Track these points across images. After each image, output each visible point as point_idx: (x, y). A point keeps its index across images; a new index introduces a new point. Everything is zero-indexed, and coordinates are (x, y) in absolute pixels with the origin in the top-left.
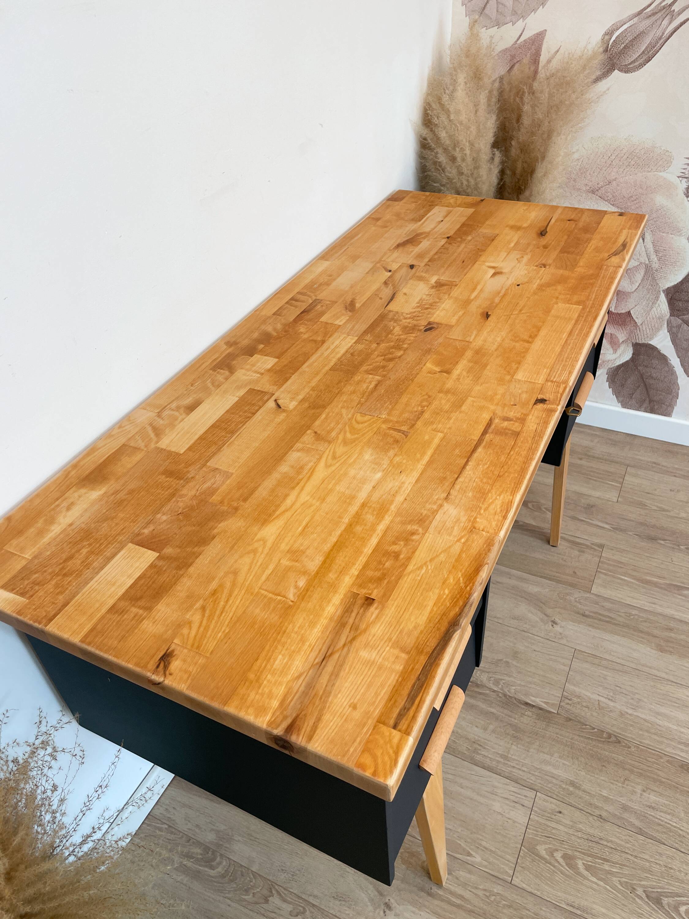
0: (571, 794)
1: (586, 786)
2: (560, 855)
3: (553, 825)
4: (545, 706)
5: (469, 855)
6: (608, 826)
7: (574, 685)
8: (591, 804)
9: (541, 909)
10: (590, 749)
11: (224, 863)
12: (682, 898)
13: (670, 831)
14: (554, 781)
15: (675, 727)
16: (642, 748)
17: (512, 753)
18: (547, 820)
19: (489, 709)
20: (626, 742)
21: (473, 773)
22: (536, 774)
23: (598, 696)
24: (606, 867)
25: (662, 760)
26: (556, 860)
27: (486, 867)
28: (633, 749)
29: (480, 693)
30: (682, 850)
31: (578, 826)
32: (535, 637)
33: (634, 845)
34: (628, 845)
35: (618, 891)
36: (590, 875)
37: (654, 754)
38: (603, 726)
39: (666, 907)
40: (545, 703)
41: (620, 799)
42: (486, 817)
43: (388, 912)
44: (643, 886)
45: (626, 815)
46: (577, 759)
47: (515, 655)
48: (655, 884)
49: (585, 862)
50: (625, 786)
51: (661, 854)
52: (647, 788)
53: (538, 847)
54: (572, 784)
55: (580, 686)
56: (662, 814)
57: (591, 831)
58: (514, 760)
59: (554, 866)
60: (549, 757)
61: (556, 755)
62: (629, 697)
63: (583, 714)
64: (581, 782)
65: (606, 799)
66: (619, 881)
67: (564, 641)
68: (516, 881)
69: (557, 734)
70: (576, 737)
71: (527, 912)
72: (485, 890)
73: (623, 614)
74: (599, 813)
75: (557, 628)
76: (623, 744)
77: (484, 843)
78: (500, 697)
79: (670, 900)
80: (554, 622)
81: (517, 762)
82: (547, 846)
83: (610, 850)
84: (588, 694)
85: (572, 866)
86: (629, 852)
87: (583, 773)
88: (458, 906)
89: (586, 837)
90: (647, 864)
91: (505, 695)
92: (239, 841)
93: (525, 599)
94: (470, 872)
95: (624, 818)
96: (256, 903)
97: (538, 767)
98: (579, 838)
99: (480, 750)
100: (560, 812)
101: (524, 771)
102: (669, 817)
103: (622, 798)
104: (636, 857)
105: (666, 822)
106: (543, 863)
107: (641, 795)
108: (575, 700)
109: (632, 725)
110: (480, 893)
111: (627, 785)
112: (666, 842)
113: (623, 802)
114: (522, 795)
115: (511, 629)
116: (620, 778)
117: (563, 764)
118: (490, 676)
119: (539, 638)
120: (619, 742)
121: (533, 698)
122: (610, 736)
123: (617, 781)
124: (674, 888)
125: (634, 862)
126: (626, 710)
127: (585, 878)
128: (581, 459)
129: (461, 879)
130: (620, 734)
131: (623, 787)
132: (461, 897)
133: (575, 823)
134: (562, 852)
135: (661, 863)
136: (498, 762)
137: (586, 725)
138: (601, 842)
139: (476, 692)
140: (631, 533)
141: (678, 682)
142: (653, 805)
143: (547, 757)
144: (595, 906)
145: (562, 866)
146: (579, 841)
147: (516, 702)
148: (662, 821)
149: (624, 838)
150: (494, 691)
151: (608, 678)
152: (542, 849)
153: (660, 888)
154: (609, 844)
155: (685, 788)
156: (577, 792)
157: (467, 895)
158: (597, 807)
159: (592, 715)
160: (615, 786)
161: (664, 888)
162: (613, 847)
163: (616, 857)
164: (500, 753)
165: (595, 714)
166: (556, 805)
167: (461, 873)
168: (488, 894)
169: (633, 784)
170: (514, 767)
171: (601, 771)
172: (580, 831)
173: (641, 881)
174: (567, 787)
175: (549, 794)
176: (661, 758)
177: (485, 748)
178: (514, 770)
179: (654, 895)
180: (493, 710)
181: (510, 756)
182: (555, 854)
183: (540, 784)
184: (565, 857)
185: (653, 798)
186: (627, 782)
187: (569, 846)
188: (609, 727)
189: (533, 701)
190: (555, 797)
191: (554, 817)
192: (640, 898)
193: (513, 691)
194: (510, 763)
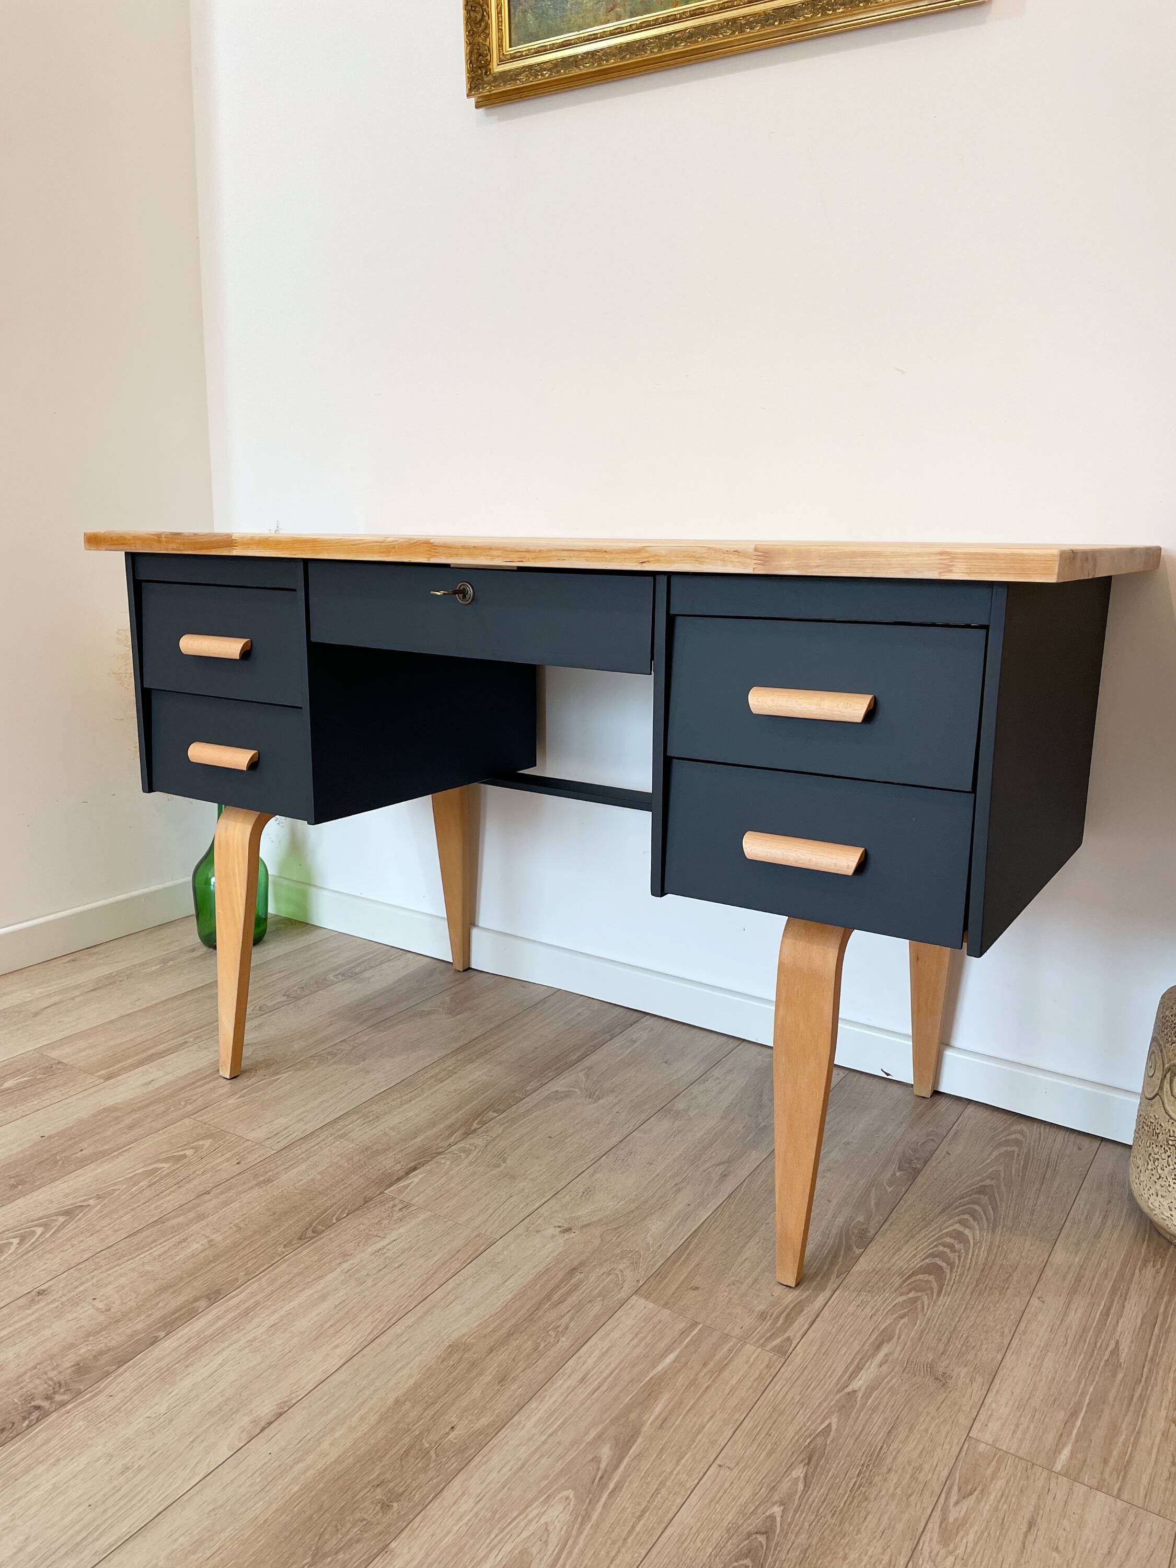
0: (256, 1176)
1: (256, 1191)
2: (188, 1153)
3: (228, 1156)
4: (403, 1184)
6: (191, 1196)
7: (424, 1221)
8: (229, 1189)
9: (142, 1130)
10: (307, 1208)
12: (49, 1235)
13: (137, 1249)
14: (282, 1168)
15: (287, 1308)
16: (276, 1260)
17: (344, 1142)
18: (237, 1152)
19: (423, 1136)
20: (297, 1246)
21: (336, 1111)
22: (302, 1156)
23: (394, 1238)
24: (144, 1184)
25: (241, 1273)
26: (184, 1150)
28: (280, 1249)
29: (451, 1134)
31: (210, 1173)
32: (538, 1204)
33: (149, 1211)
34: (154, 1206)
35: (108, 1187)
36: (147, 1169)
37: (258, 1268)
38: (336, 1230)
39: (54, 1218)
40: (408, 1185)
41: (217, 1216)
42: (273, 1112)
44: (95, 1206)
45: (192, 1215)
46: (301, 1194)
47: (511, 1176)
49: (164, 1169)
50: (231, 1225)
51: (117, 1231)
52: (212, 1245)
53: (210, 1140)
54: (269, 1181)
55: (420, 1227)
56: (164, 1248)
57: (195, 1182)
58: (335, 1142)
59: (179, 1147)
60: (320, 1170)
61: (319, 1177)
63: (368, 1217)
64: (264, 1188)
65: (226, 1204)
66: (119, 1189)
67: (520, 1229)
68: (187, 1121)
69: (350, 1185)
70: (334, 1200)
72: (195, 1100)
74: (212, 1193)
75: (551, 1231)
76: (294, 1242)
77: (246, 1107)
78: (438, 1149)
79: (58, 1224)
80: (567, 1231)
81: (328, 1144)
82: (206, 1147)
83: (159, 1191)
84: (401, 1230)
85: (167, 1160)
86: (144, 1205)
87: (276, 1193)
89: (191, 1176)
91: (439, 1153)
93: (633, 1211)
94: (222, 1094)
95: (190, 1212)
97: (311, 1159)
98: (196, 1171)
99: (364, 1120)
100: (238, 1163)
101: (314, 1147)
103: (216, 1218)
104: (133, 1210)
105: (152, 1248)
106: (189, 1140)
107: (208, 1237)
108: (397, 1216)
109: (320, 1260)
111: (230, 1228)
112: (127, 1240)
113: (211, 1218)
114: (282, 1140)
115: (565, 1182)
116: (246, 1225)
117: (301, 1180)
118: (479, 1146)
119: (536, 1207)
120: (300, 1238)
121: (421, 1176)
122: (318, 1232)
123: (244, 1220)
124: (67, 1230)
125: (128, 1206)
127: (146, 1166)
129: (220, 1088)
130: (313, 1243)
132: (202, 1086)
133: (216, 1172)
134: (190, 1156)
135: (106, 1229)
136: (338, 1130)
137: (348, 1214)
138: (176, 1187)
139: (457, 1131)
141: (373, 1345)
142: (184, 1243)
144: (110, 1165)
145: (174, 1153)
146: (193, 1170)
147: (422, 1160)
148: (155, 1246)
149: (165, 1205)
150: (451, 1145)
151: (422, 1261)
152: (206, 1143)
153: (79, 1219)
154: (168, 1192)
155: (183, 1284)
156: (254, 1182)
157: (202, 1089)
158: (221, 1193)
159: (363, 1224)
160: (237, 1217)
161: (76, 1222)
162: (163, 1194)
164: (351, 1134)
165: (362, 1227)
166: (249, 1162)
167: (227, 1089)
168: (189, 1102)
169: (227, 1234)
170: (323, 1140)
171: (268, 1210)
172: (202, 1174)
173: (102, 1206)
174: (266, 1176)
175: (267, 1160)
176: (246, 1275)
178: (318, 1140)
179: (76, 1212)
180: (419, 1139)
181: (341, 1140)
182: (192, 1150)
183: (287, 1156)
184: (184, 1156)
185: (194, 1246)
186: (235, 1229)
187: (193, 1162)
188: (332, 1235)
189: (415, 1176)
190: (262, 1163)
191: (236, 1158)
192: (86, 1200)
193: (443, 1161)
194: (331, 1138)
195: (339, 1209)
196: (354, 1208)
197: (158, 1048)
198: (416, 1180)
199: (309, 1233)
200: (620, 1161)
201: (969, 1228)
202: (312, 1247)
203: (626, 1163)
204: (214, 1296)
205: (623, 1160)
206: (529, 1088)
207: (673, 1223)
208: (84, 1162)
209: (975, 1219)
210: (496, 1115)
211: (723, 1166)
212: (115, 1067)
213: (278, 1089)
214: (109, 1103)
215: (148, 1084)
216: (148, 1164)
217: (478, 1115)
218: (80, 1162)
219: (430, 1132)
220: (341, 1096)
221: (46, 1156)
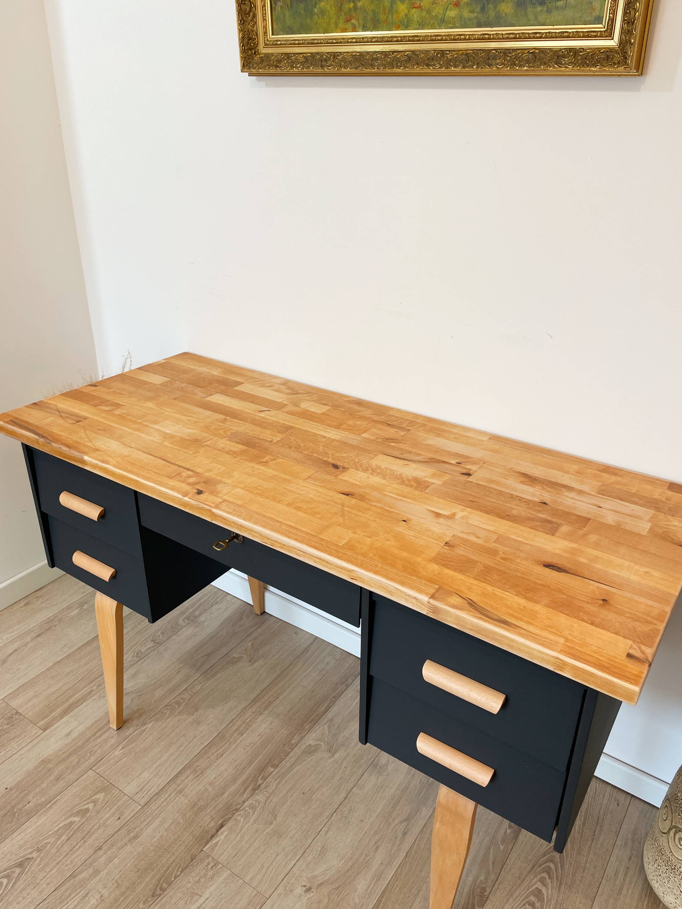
0: (129, 832)
1: (129, 848)
2: (90, 807)
3: (113, 810)
4: (214, 842)
5: (122, 749)
6: (91, 851)
7: (226, 879)
8: (113, 845)
9: (64, 782)
10: (158, 865)
14: (145, 823)
17: (181, 798)
18: (119, 807)
19: (228, 792)
20: (151, 902)
21: (178, 764)
22: (156, 812)
23: (207, 897)
24: (64, 837)
26: (88, 803)
27: (110, 756)
29: (245, 790)
31: (103, 828)
32: (294, 862)
33: (67, 865)
34: (69, 861)
35: (44, 840)
36: (66, 823)
38: (174, 888)
39: (13, 870)
40: (217, 843)
41: (105, 871)
42: (142, 765)
44: (36, 859)
45: (91, 870)
46: (154, 851)
47: (278, 834)
48: (33, 869)
49: (76, 822)
51: (48, 884)
52: (102, 900)
53: (103, 794)
54: (136, 837)
55: (223, 885)
56: (76, 902)
57: (94, 837)
58: (176, 798)
59: (85, 801)
60: (166, 827)
61: (165, 834)
63: (193, 874)
64: (133, 845)
65: (111, 860)
66: (50, 843)
67: (280, 890)
68: (90, 773)
69: (183, 842)
70: (173, 858)
71: (68, 773)
72: (96, 752)
74: (103, 849)
75: (299, 890)
76: (149, 899)
77: (125, 759)
78: (236, 805)
79: (15, 875)
80: (308, 890)
81: (172, 800)
82: (101, 800)
83: (73, 846)
84: (212, 888)
85: (77, 814)
86: (64, 860)
87: (140, 849)
88: (95, 734)
89: (91, 831)
90: (48, 870)
91: (237, 810)
92: (194, 630)
93: (348, 870)
94: (112, 746)
95: (90, 867)
97: (161, 815)
98: (94, 826)
99: (194, 775)
100: (119, 819)
101: (163, 802)
103: (105, 873)
104: (58, 863)
106: (91, 793)
107: (100, 892)
108: (210, 874)
110: (95, 749)
111: (113, 884)
112: (55, 893)
113: (102, 873)
114: (145, 795)
115: (309, 841)
116: (122, 881)
117: (155, 836)
118: (261, 803)
119: (291, 866)
120: (153, 896)
121: (225, 834)
122: (163, 890)
123: (120, 877)
124: (21, 882)
125: (55, 860)
127: (66, 819)
129: (110, 739)
130: (160, 901)
131: (113, 879)
132: (99, 737)
133: (106, 827)
134: (91, 810)
135: (42, 882)
136: (179, 785)
137: (181, 872)
138: (82, 841)
139: (248, 787)
142: (87, 898)
143: (166, 825)
144: (45, 818)
145: (82, 806)
146: (92, 825)
147: (227, 817)
148: (71, 900)
149: (76, 860)
150: (244, 802)
152: (101, 796)
153: (28, 872)
154: (77, 846)
156: (128, 838)
157: (99, 740)
158: (109, 849)
159: (190, 882)
160: (117, 873)
161: (26, 874)
162: (75, 849)
163: (66, 848)
164: (186, 789)
165: (189, 885)
166: (126, 817)
167: (114, 740)
168: (92, 753)
169: (111, 890)
170: (170, 796)
171: (135, 866)
172: (98, 828)
173: (41, 859)
174: (135, 832)
175: (136, 816)
177: (194, 779)
178: (167, 795)
179: (26, 864)
180: (226, 795)
181: (180, 796)
182: (92, 804)
183: (148, 811)
184: (87, 810)
185: (92, 902)
186: (116, 885)
187: (93, 816)
188: (171, 893)
189: (222, 833)
190: (132, 819)
191: (118, 812)
192: (31, 853)
193: (239, 818)
194: (174, 794)
195: (176, 866)
196: (185, 865)
197: (77, 696)
198: (222, 837)
199: (158, 892)
200: (344, 818)
201: (545, 886)
202: (159, 905)
203: (347, 821)
205: (346, 817)
206: (293, 742)
207: (372, 881)
208: (30, 815)
209: (550, 878)
210: (272, 770)
211: (405, 824)
212: (49, 717)
213: (145, 740)
214: (45, 756)
215: (68, 734)
216: (69, 817)
217: (262, 770)
218: (28, 814)
219: (233, 788)
220: (182, 749)
221: (9, 807)
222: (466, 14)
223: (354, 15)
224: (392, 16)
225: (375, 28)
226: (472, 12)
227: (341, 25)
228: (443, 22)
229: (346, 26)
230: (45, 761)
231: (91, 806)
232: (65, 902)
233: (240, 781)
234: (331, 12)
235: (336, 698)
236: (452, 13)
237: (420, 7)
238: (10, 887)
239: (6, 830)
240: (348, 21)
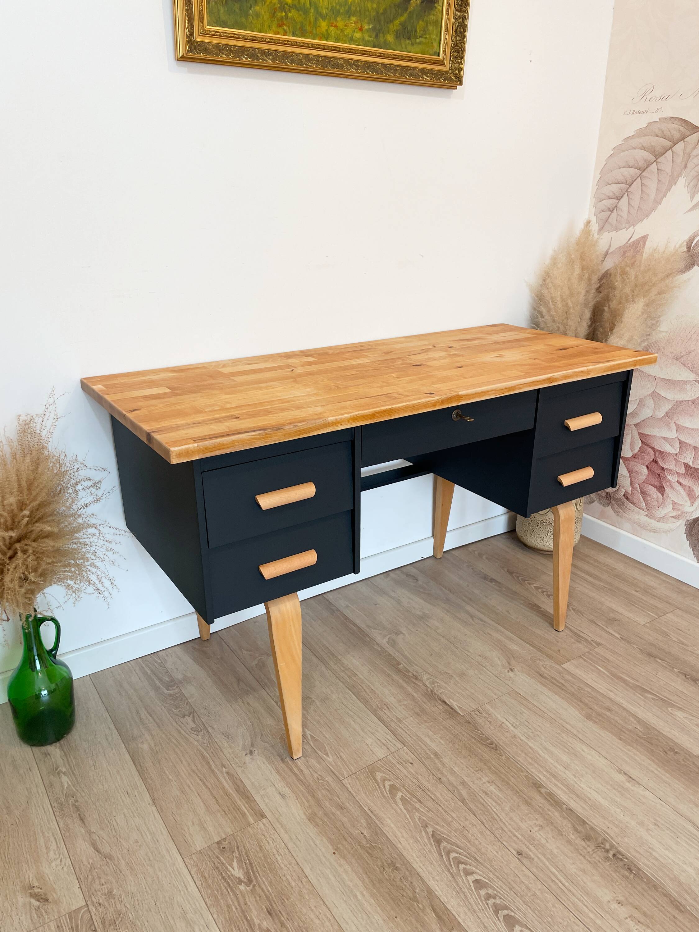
0: (429, 758)
1: (445, 760)
2: (389, 784)
3: (400, 767)
4: (457, 708)
5: (327, 755)
6: (440, 786)
7: (492, 707)
8: (439, 770)
9: (348, 803)
10: (468, 744)
11: (176, 691)
12: (459, 850)
13: (488, 812)
14: (423, 746)
15: (553, 762)
16: (512, 760)
17: (407, 721)
18: (397, 762)
19: (413, 693)
20: (502, 752)
21: (369, 719)
22: (414, 738)
23: (505, 720)
25: (521, 774)
26: (384, 785)
27: (332, 765)
28: (504, 757)
29: (415, 683)
30: (487, 826)
31: (418, 776)
32: (488, 672)
33: (450, 805)
34: (446, 803)
35: (414, 821)
36: (401, 803)
37: (518, 767)
38: (492, 737)
39: (442, 848)
40: (459, 707)
41: (464, 778)
42: (356, 743)
43: (249, 755)
44: (435, 828)
45: (460, 787)
46: (453, 744)
47: (462, 675)
48: (445, 831)
49: (404, 796)
50: (476, 773)
51: (466, 819)
52: (493, 782)
54: (436, 754)
55: (497, 710)
56: (490, 800)
57: (425, 783)
58: (405, 724)
59: (379, 787)
60: (433, 734)
61: (439, 735)
62: (530, 730)
63: (483, 724)
64: (443, 756)
65: (453, 773)
66: (420, 817)
67: (509, 683)
68: (346, 781)
69: (451, 726)
70: (465, 734)
71: (338, 799)
72: (320, 776)
73: (576, 687)
74: (440, 777)
75: (511, 674)
76: (498, 752)
77: (342, 754)
78: (427, 691)
79: (449, 846)
80: (512, 670)
81: (406, 726)
82: (385, 775)
83: (429, 799)
84: (498, 716)
85: (392, 793)
86: (443, 806)
87: (450, 753)
88: (295, 774)
89: (417, 784)
90: (451, 819)
91: (432, 691)
92: (193, 685)
93: (501, 649)
94: (319, 763)
95: (457, 788)
96: (177, 715)
97: (419, 735)
98: (412, 782)
99: (385, 709)
100: (412, 764)
101: (406, 733)
102: (494, 804)
103: (467, 778)
104: (445, 811)
106: (373, 782)
107: (484, 783)
108: (485, 715)
109: (516, 746)
110: (315, 775)
111: (478, 773)
112: (477, 816)
113: (466, 780)
114: (392, 743)
115: (473, 661)
116: (477, 767)
117: (440, 741)
118: (431, 678)
119: (491, 674)
120: (496, 750)
121: (451, 701)
122: (492, 743)
123: (473, 768)
124: (458, 841)
125: (441, 813)
126: (520, 736)
127: (396, 804)
128: (637, 591)
129: (310, 763)
130: (501, 746)
131: (474, 773)
132: (301, 771)
133: (417, 774)
134: (393, 783)
135: (462, 824)
136: (392, 720)
137: (479, 731)
138: (427, 791)
139: (412, 681)
140: (635, 646)
142: (488, 792)
143: (431, 733)
144: (388, 820)
145: (385, 789)
146: (410, 783)
147: (436, 698)
148: (487, 804)
149: (446, 797)
150: (426, 686)
151: (525, 714)
152: (379, 775)
153: (448, 836)
154: (431, 796)
155: (524, 796)
156: (436, 760)
157: (306, 771)
158: (442, 773)
159: (489, 728)
160: (467, 769)
161: (450, 838)
162: (433, 797)
164: (398, 717)
165: (492, 728)
166: (412, 758)
167: (312, 760)
168: (320, 778)
169: (483, 775)
170: (401, 728)
171: (465, 758)
172: (417, 779)
173: (436, 825)
174: (431, 754)
175: (413, 752)
176: (522, 772)
177: (389, 710)
178: (399, 729)
179: (438, 837)
180: (415, 695)
181: (404, 721)
182: (386, 782)
183: (412, 744)
184: (392, 787)
185: (492, 788)
187: (401, 783)
188: (497, 739)
189: (450, 702)
190: (416, 754)
191: (404, 764)
192: (427, 833)
193: (440, 691)
194: (400, 724)
196: (473, 727)
198: (455, 703)
199: (493, 746)
203: (463, 641)
204: (537, 786)
205: (459, 641)
206: (379, 649)
208: (379, 833)
210: (402, 666)
211: (474, 619)
212: (246, 811)
213: (326, 738)
214: (304, 817)
215: (283, 796)
216: (395, 802)
217: (399, 671)
218: (377, 834)
219: (410, 689)
220: (352, 713)
221: (361, 851)
222: (367, 38)
223: (285, 22)
224: (316, 29)
225: (303, 36)
226: (370, 36)
227: (274, 28)
228: (351, 40)
229: (279, 30)
230: (311, 818)
231: (387, 784)
232: (488, 807)
233: (405, 685)
234: (265, 16)
235: (346, 618)
236: (358, 35)
237: (336, 26)
238: (462, 851)
239: (390, 854)
240: (280, 26)
